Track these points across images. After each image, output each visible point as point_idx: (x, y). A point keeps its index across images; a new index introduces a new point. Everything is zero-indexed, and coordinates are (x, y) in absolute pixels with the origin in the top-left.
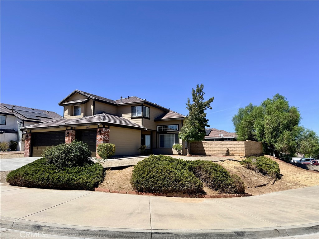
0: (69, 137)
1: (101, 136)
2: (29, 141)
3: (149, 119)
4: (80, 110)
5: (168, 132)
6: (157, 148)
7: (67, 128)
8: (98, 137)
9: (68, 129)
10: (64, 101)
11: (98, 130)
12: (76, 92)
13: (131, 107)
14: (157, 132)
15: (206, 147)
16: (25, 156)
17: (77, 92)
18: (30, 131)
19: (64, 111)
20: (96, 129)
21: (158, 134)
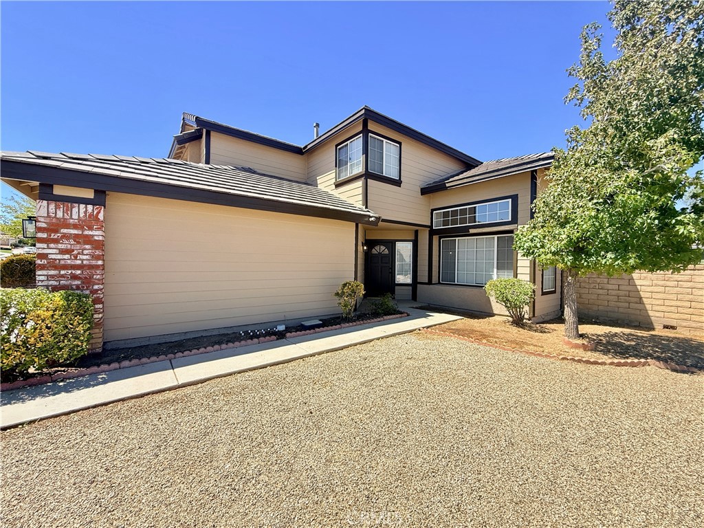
3: (397, 183)
5: (472, 231)
6: (430, 282)
13: (337, 146)
14: (432, 232)
15: (649, 289)
21: (435, 238)
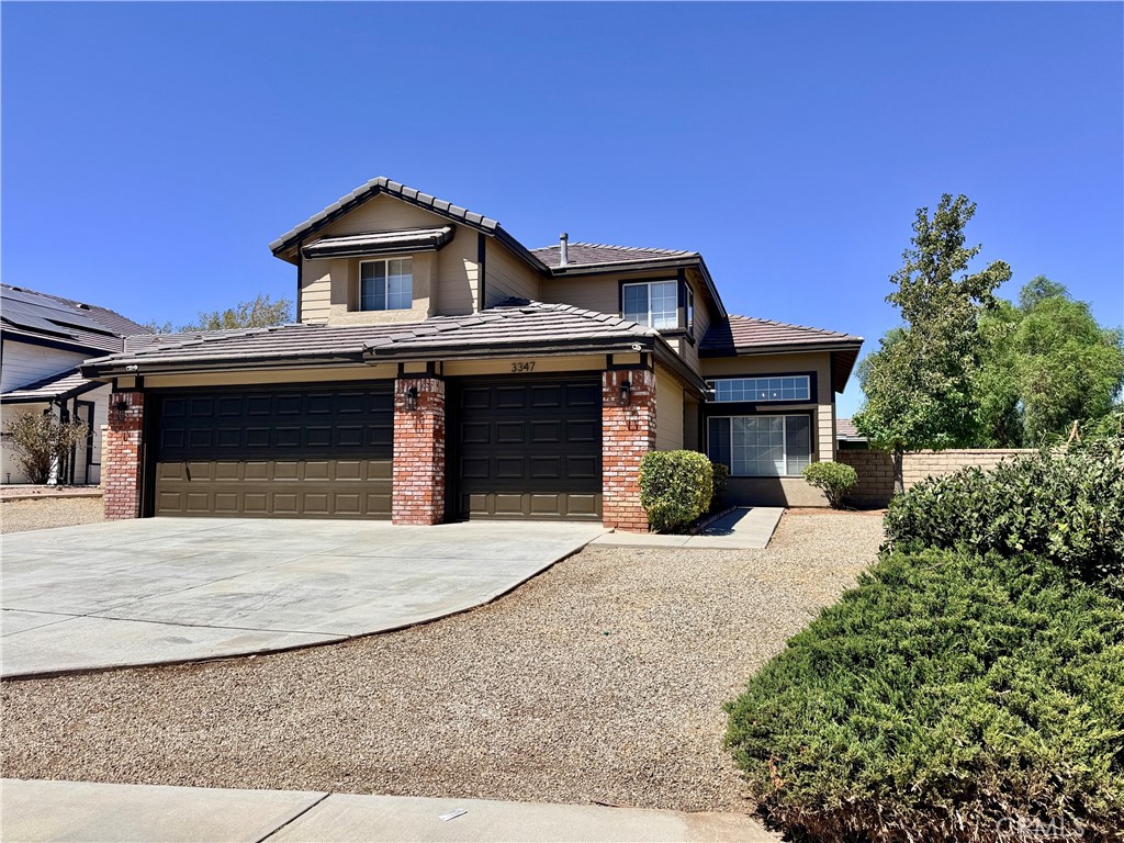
0: (420, 416)
1: (634, 413)
2: (136, 433)
4: (398, 282)
7: (401, 366)
8: (613, 420)
9: (407, 370)
10: (304, 235)
11: (610, 379)
12: (376, 189)
13: (621, 283)
16: (111, 514)
17: (386, 189)
18: (140, 380)
19: (300, 286)
20: (599, 373)
